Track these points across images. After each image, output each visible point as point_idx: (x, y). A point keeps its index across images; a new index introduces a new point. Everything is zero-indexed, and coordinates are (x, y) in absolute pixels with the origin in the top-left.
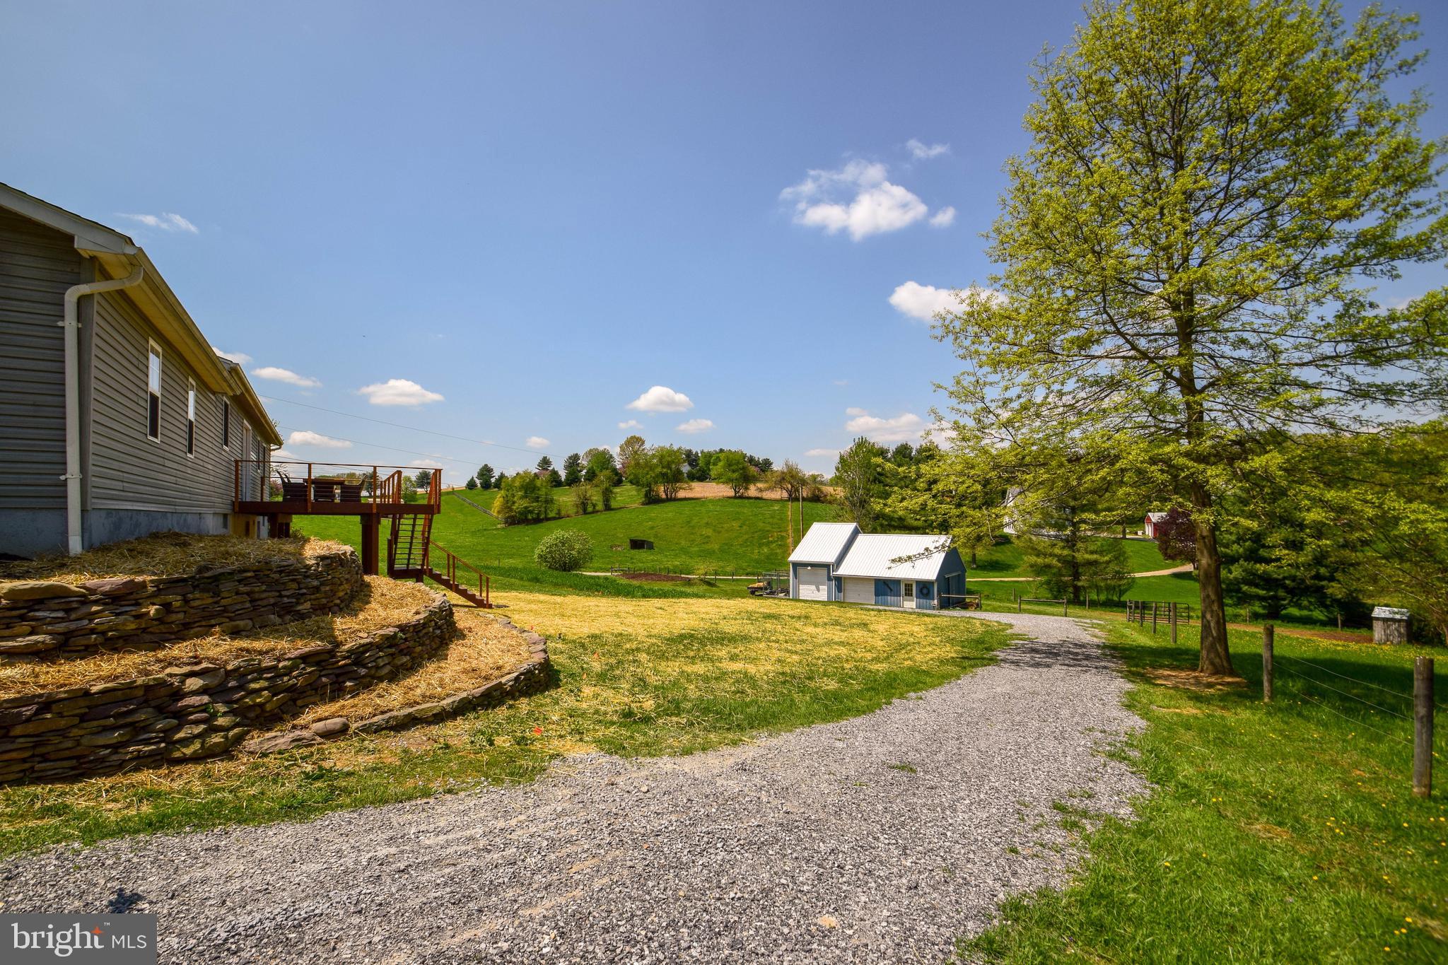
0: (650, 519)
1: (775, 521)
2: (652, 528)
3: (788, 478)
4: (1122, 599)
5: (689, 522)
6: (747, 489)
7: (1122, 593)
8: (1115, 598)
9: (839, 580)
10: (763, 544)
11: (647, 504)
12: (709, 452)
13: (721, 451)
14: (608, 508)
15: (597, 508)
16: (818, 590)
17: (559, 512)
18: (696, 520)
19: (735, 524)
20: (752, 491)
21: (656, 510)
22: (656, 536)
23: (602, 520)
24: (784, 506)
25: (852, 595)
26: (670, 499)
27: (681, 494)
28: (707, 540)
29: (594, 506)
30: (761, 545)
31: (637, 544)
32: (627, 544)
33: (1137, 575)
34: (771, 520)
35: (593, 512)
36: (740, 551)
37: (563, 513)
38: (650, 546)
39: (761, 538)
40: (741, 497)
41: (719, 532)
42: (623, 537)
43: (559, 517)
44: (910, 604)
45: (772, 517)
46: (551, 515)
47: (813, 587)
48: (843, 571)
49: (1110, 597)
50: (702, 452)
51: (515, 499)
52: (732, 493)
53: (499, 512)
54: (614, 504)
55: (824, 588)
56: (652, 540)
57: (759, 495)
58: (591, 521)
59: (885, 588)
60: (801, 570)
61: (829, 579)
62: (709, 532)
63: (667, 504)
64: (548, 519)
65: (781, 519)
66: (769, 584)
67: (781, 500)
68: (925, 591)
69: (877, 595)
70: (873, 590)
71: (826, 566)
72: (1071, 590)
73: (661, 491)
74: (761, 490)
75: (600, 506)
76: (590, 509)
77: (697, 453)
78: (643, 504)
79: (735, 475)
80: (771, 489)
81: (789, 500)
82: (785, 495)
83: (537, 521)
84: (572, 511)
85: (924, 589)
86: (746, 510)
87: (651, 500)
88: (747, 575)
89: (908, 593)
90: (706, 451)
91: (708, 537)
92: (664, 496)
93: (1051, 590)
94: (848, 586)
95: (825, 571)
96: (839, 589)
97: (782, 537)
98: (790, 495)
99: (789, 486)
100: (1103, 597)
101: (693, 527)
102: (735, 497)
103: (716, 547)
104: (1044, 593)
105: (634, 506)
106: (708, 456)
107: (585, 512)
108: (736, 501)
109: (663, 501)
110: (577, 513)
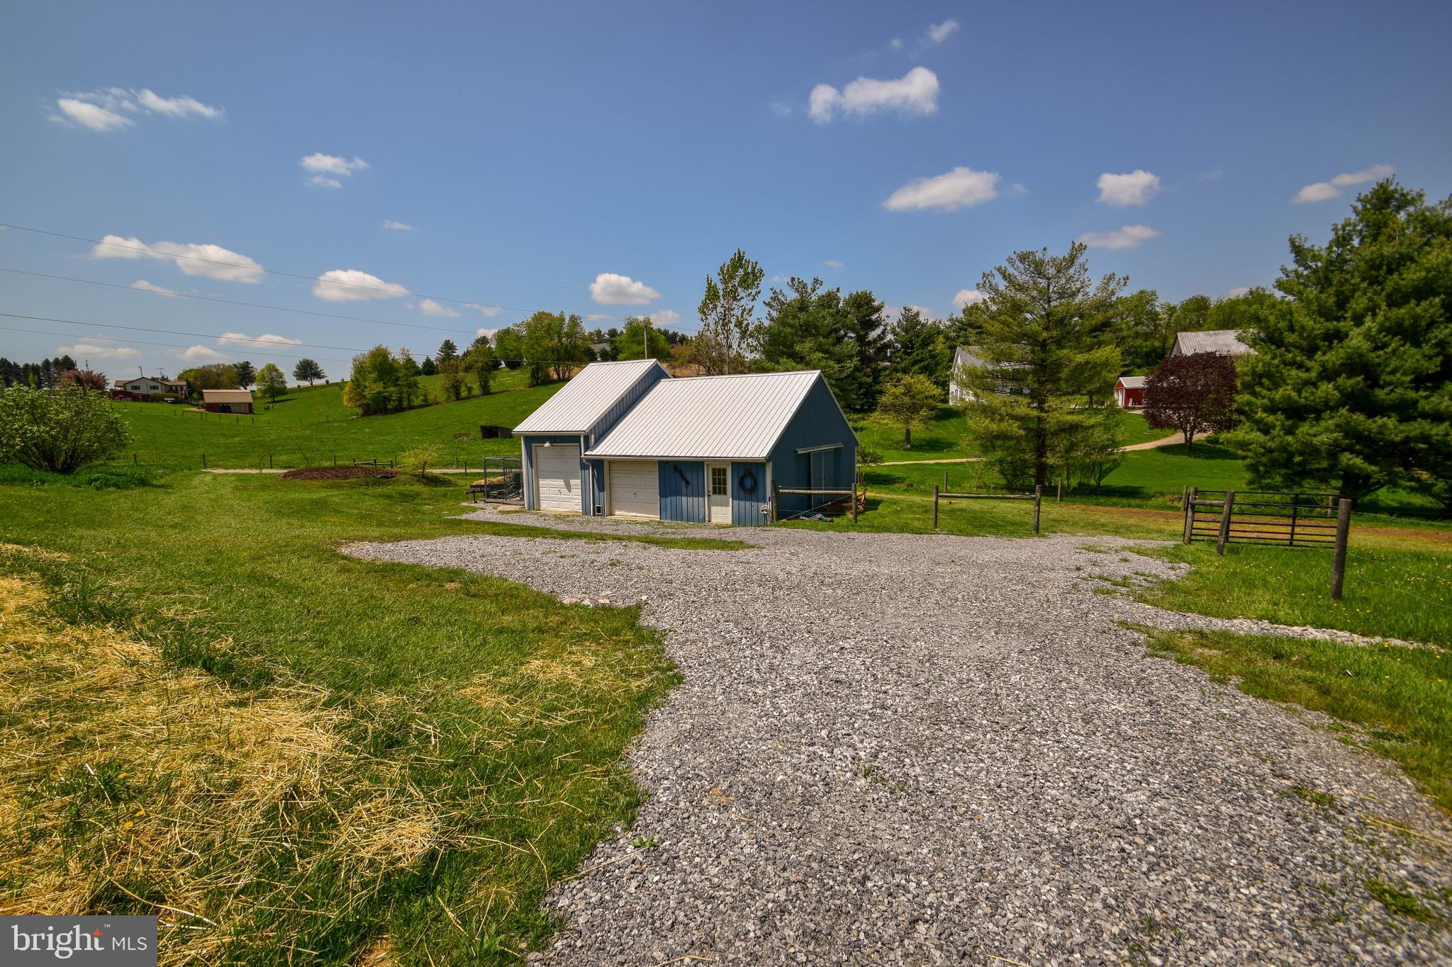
4: (1102, 483)
7: (1103, 474)
8: (1093, 482)
11: (534, 386)
14: (486, 391)
15: (474, 393)
17: (425, 400)
21: (538, 393)
23: (472, 405)
29: (470, 389)
31: (491, 433)
32: (479, 434)
33: (1129, 448)
35: (468, 398)
37: (431, 397)
42: (481, 423)
43: (426, 404)
46: (416, 402)
49: (1085, 481)
51: (367, 384)
53: (350, 399)
54: (495, 388)
64: (411, 408)
68: (748, 483)
72: (1032, 471)
73: (557, 369)
75: (477, 390)
76: (464, 394)
78: (531, 386)
83: (399, 409)
84: (442, 396)
87: (540, 381)
89: (720, 488)
92: (555, 377)
93: (1003, 473)
94: (614, 479)
96: (600, 484)
100: (1074, 482)
104: (995, 477)
105: (516, 389)
107: (458, 398)
109: (554, 382)
110: (448, 399)
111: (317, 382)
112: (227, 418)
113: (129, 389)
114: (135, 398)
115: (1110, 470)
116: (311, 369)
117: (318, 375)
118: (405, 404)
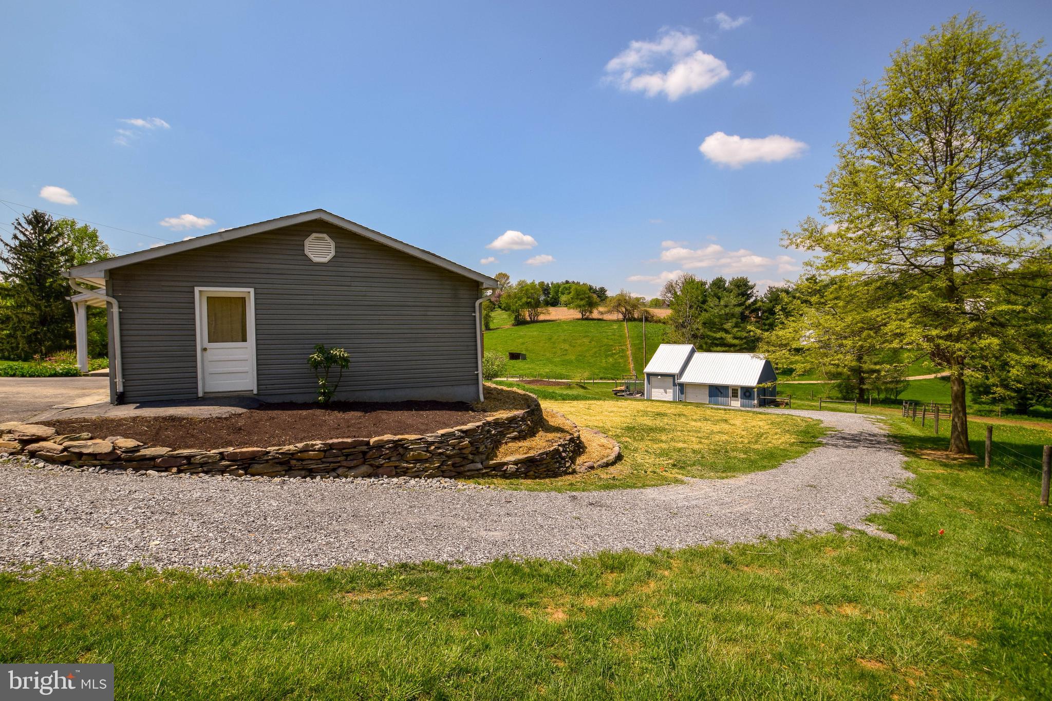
0: (521, 337)
1: (616, 337)
2: (523, 343)
3: (623, 304)
4: (898, 398)
5: (550, 339)
6: (591, 312)
7: (898, 393)
8: (893, 397)
9: (682, 386)
10: (609, 355)
11: (516, 325)
12: (557, 284)
13: (567, 282)
14: (488, 328)
16: (666, 392)
18: (555, 337)
19: (586, 340)
20: (595, 314)
21: (523, 330)
22: (527, 350)
24: (621, 326)
25: (691, 397)
26: (533, 322)
27: (541, 317)
28: (565, 353)
30: (607, 356)
31: (514, 356)
32: (507, 357)
33: (911, 378)
34: (613, 337)
36: (592, 361)
38: (524, 358)
39: (606, 351)
40: (587, 319)
42: (502, 350)
44: (736, 403)
45: (614, 335)
47: (662, 391)
48: (685, 379)
49: (888, 396)
50: (552, 284)
52: (580, 316)
54: (492, 326)
55: (670, 391)
56: (524, 352)
57: (600, 317)
59: (717, 391)
60: (653, 379)
61: (674, 385)
62: (567, 346)
63: (531, 325)
65: (621, 336)
66: (627, 387)
67: (618, 321)
68: (748, 394)
69: (710, 396)
70: (708, 392)
71: (672, 376)
72: (857, 391)
73: (526, 314)
74: (602, 313)
77: (548, 284)
78: (514, 325)
79: (582, 303)
80: (609, 312)
81: (624, 320)
82: (621, 316)
85: (747, 392)
86: (592, 327)
87: (519, 322)
88: (601, 379)
89: (735, 395)
90: (555, 282)
91: (566, 350)
92: (528, 319)
93: (841, 392)
94: (688, 390)
95: (671, 379)
96: (682, 392)
97: (623, 350)
98: (625, 317)
99: (624, 310)
100: (882, 396)
101: (554, 343)
102: (582, 319)
103: (573, 358)
104: (836, 393)
105: (507, 327)
106: (558, 286)
108: (583, 322)
115: (902, 391)
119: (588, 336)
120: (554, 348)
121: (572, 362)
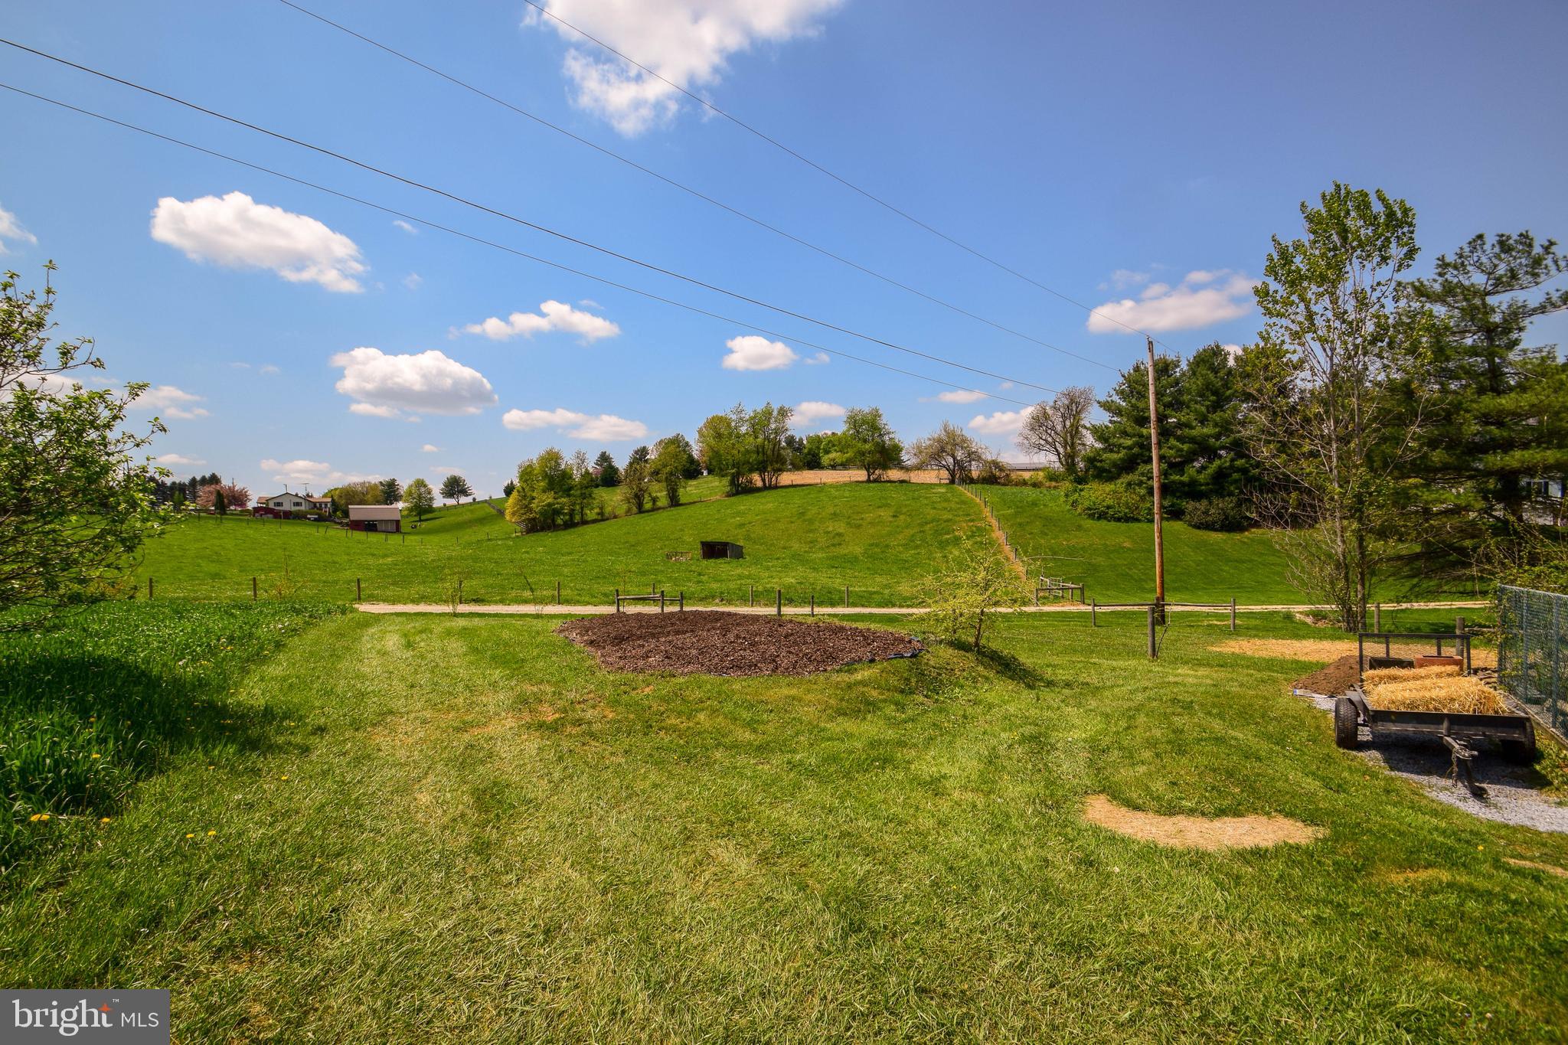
0: (739, 514)
2: (742, 525)
5: (803, 514)
10: (947, 542)
11: (734, 495)
14: (674, 502)
15: (659, 504)
17: (601, 514)
18: (814, 510)
19: (885, 514)
21: (746, 503)
22: (748, 538)
23: (664, 521)
26: (768, 488)
28: (837, 540)
29: (654, 500)
30: (943, 545)
31: (714, 550)
32: (698, 552)
34: (945, 505)
35: (652, 507)
36: (908, 555)
37: (608, 510)
38: (738, 553)
39: (937, 533)
40: (877, 481)
41: (859, 527)
42: (692, 540)
43: (602, 518)
46: (589, 513)
52: (863, 476)
53: (513, 514)
54: (683, 500)
56: (741, 543)
58: (647, 524)
62: (840, 527)
63: (764, 493)
64: (584, 522)
73: (757, 479)
75: (663, 501)
76: (648, 506)
78: (729, 495)
83: (569, 525)
84: (620, 509)
87: (740, 489)
91: (839, 535)
92: (760, 484)
97: (979, 529)
99: (952, 461)
101: (811, 521)
105: (713, 498)
107: (641, 510)
108: (871, 485)
109: (758, 490)
110: (628, 512)
111: (463, 500)
112: (374, 538)
113: (271, 505)
114: (276, 515)
116: (458, 485)
117: (464, 492)
118: (577, 518)
119: (888, 505)
120: (811, 531)
121: (856, 558)
